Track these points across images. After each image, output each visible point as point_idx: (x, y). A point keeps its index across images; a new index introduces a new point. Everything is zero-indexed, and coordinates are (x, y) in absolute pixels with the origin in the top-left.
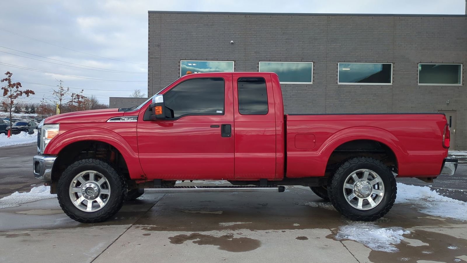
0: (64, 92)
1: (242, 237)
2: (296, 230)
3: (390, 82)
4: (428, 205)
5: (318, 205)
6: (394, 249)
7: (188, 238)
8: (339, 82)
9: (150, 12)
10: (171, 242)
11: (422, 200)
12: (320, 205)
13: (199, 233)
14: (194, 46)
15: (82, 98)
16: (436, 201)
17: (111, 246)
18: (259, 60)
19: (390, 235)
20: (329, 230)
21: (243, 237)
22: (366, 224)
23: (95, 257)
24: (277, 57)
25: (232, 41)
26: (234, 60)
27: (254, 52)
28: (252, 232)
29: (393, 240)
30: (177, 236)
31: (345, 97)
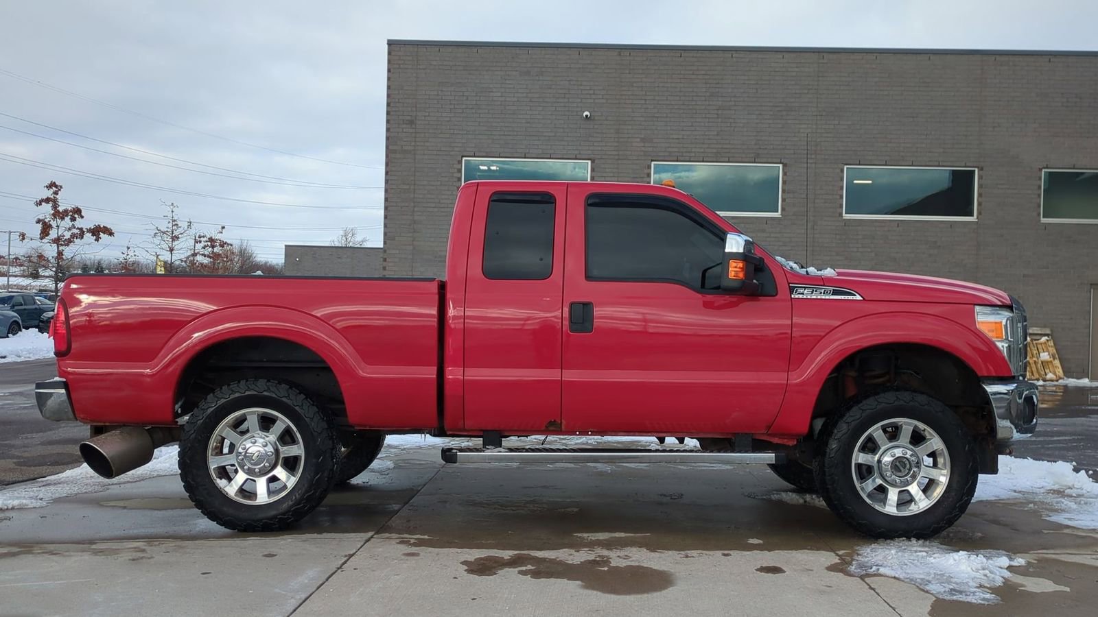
0: (180, 230)
1: (629, 563)
2: (756, 552)
3: (971, 214)
4: (1066, 505)
5: (803, 498)
6: (988, 596)
7: (507, 563)
8: (846, 213)
9: (391, 43)
10: (470, 571)
11: (1052, 494)
12: (808, 499)
13: (532, 554)
14: (495, 124)
15: (222, 246)
16: (1086, 495)
17: (334, 576)
18: (650, 158)
19: (979, 566)
20: (833, 554)
21: (633, 564)
22: (921, 542)
23: (303, 599)
24: (695, 152)
25: (586, 113)
26: (592, 156)
27: (638, 140)
28: (653, 554)
29: (985, 578)
30: (481, 559)
31: (860, 250)
